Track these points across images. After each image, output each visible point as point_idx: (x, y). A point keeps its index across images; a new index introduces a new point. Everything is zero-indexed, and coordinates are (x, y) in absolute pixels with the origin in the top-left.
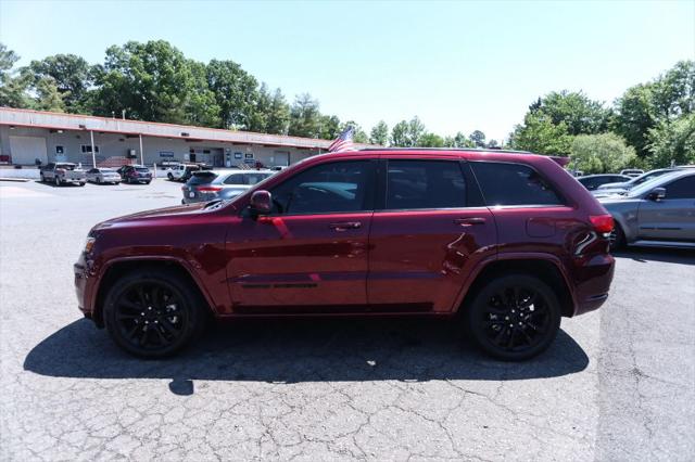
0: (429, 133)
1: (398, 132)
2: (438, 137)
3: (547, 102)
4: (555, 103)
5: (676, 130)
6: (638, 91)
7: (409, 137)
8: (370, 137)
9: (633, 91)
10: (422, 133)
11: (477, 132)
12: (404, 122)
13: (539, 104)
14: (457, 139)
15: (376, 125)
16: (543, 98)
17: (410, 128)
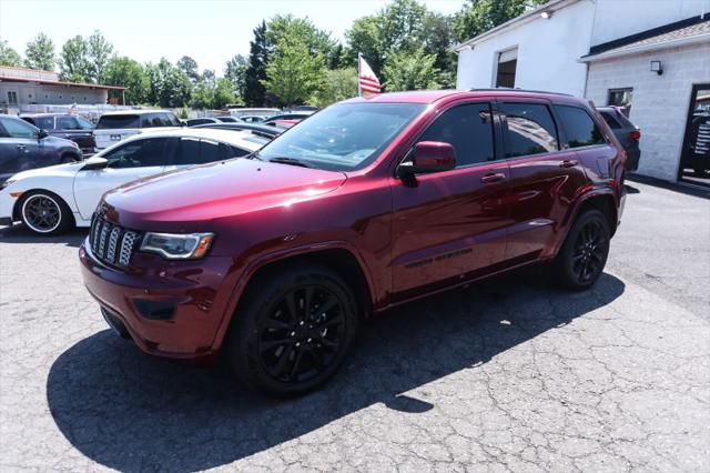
0: (121, 56)
1: (71, 53)
2: (135, 63)
3: (273, 28)
4: (283, 29)
5: (408, 69)
6: (366, 24)
7: (91, 60)
8: (25, 57)
9: (361, 24)
10: (110, 56)
11: (186, 58)
12: (78, 37)
13: (264, 28)
14: (161, 66)
15: (33, 39)
16: (268, 21)
17: (88, 46)
